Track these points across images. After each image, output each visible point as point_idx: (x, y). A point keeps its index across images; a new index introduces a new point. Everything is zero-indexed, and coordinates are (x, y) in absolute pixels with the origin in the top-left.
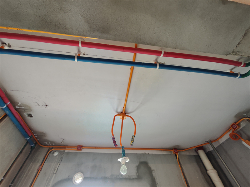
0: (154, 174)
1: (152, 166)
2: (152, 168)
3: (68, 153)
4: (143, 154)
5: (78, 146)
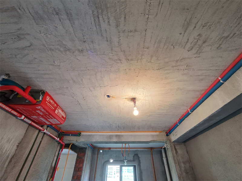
0: (140, 159)
1: (140, 156)
2: (140, 157)
3: (106, 151)
4: (136, 151)
5: (109, 148)
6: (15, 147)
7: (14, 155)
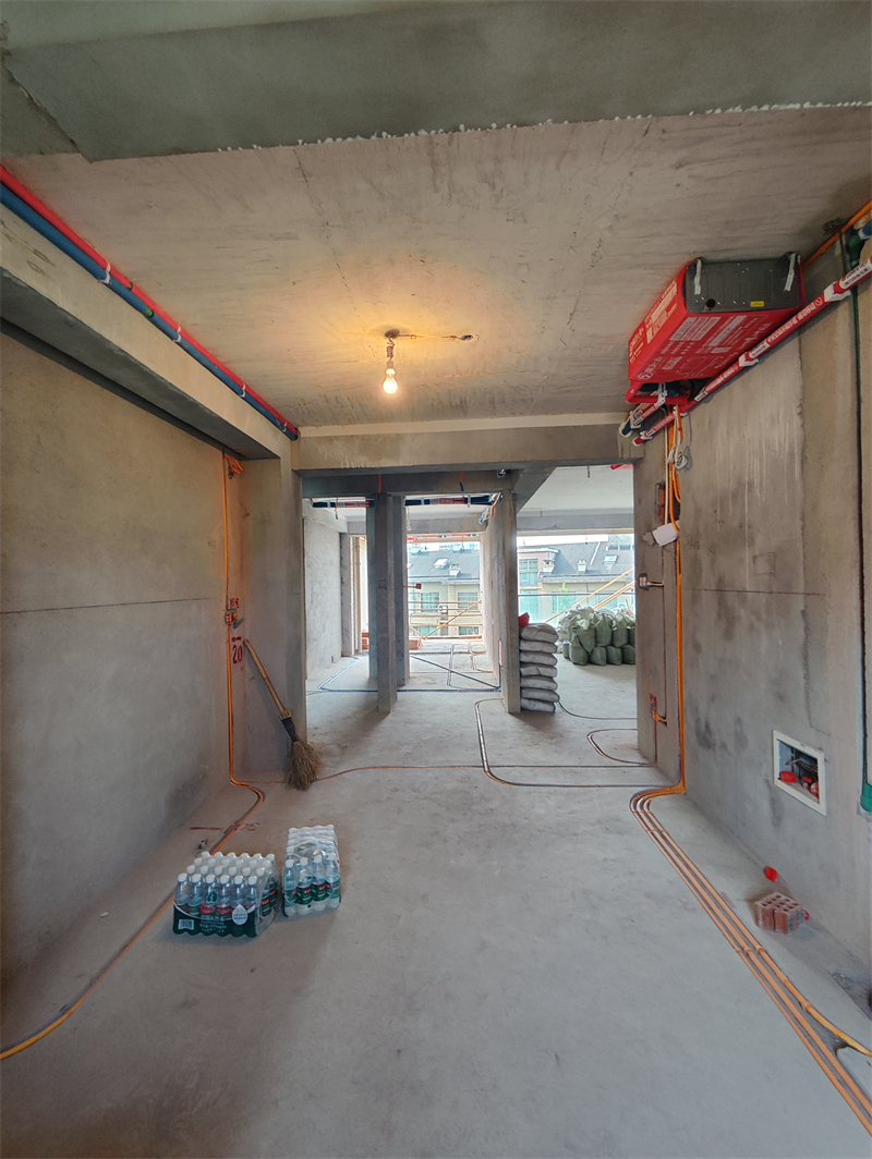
6: (797, 421)
7: (805, 440)
